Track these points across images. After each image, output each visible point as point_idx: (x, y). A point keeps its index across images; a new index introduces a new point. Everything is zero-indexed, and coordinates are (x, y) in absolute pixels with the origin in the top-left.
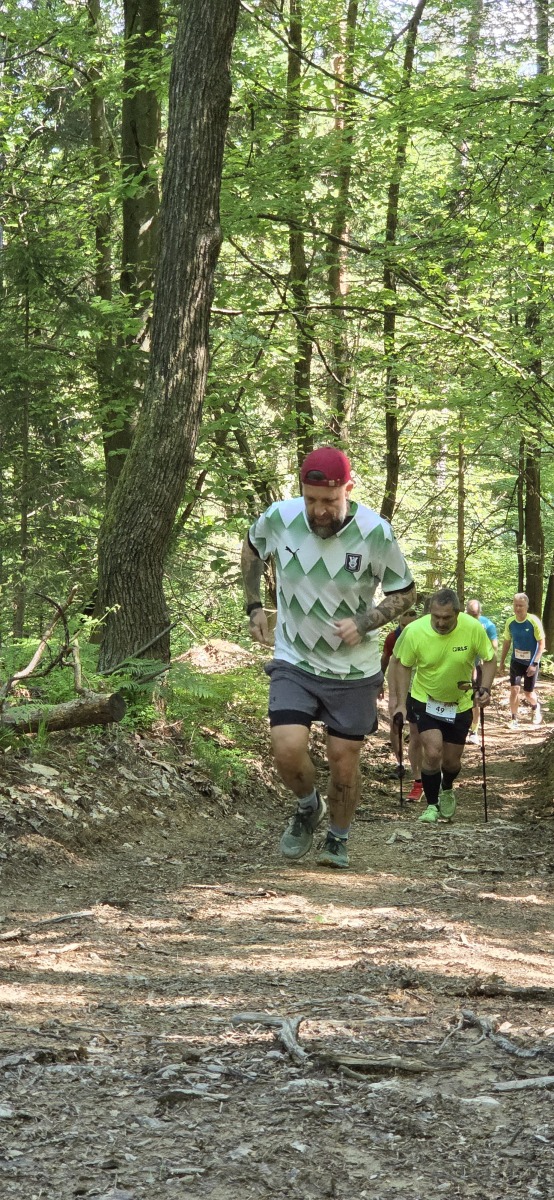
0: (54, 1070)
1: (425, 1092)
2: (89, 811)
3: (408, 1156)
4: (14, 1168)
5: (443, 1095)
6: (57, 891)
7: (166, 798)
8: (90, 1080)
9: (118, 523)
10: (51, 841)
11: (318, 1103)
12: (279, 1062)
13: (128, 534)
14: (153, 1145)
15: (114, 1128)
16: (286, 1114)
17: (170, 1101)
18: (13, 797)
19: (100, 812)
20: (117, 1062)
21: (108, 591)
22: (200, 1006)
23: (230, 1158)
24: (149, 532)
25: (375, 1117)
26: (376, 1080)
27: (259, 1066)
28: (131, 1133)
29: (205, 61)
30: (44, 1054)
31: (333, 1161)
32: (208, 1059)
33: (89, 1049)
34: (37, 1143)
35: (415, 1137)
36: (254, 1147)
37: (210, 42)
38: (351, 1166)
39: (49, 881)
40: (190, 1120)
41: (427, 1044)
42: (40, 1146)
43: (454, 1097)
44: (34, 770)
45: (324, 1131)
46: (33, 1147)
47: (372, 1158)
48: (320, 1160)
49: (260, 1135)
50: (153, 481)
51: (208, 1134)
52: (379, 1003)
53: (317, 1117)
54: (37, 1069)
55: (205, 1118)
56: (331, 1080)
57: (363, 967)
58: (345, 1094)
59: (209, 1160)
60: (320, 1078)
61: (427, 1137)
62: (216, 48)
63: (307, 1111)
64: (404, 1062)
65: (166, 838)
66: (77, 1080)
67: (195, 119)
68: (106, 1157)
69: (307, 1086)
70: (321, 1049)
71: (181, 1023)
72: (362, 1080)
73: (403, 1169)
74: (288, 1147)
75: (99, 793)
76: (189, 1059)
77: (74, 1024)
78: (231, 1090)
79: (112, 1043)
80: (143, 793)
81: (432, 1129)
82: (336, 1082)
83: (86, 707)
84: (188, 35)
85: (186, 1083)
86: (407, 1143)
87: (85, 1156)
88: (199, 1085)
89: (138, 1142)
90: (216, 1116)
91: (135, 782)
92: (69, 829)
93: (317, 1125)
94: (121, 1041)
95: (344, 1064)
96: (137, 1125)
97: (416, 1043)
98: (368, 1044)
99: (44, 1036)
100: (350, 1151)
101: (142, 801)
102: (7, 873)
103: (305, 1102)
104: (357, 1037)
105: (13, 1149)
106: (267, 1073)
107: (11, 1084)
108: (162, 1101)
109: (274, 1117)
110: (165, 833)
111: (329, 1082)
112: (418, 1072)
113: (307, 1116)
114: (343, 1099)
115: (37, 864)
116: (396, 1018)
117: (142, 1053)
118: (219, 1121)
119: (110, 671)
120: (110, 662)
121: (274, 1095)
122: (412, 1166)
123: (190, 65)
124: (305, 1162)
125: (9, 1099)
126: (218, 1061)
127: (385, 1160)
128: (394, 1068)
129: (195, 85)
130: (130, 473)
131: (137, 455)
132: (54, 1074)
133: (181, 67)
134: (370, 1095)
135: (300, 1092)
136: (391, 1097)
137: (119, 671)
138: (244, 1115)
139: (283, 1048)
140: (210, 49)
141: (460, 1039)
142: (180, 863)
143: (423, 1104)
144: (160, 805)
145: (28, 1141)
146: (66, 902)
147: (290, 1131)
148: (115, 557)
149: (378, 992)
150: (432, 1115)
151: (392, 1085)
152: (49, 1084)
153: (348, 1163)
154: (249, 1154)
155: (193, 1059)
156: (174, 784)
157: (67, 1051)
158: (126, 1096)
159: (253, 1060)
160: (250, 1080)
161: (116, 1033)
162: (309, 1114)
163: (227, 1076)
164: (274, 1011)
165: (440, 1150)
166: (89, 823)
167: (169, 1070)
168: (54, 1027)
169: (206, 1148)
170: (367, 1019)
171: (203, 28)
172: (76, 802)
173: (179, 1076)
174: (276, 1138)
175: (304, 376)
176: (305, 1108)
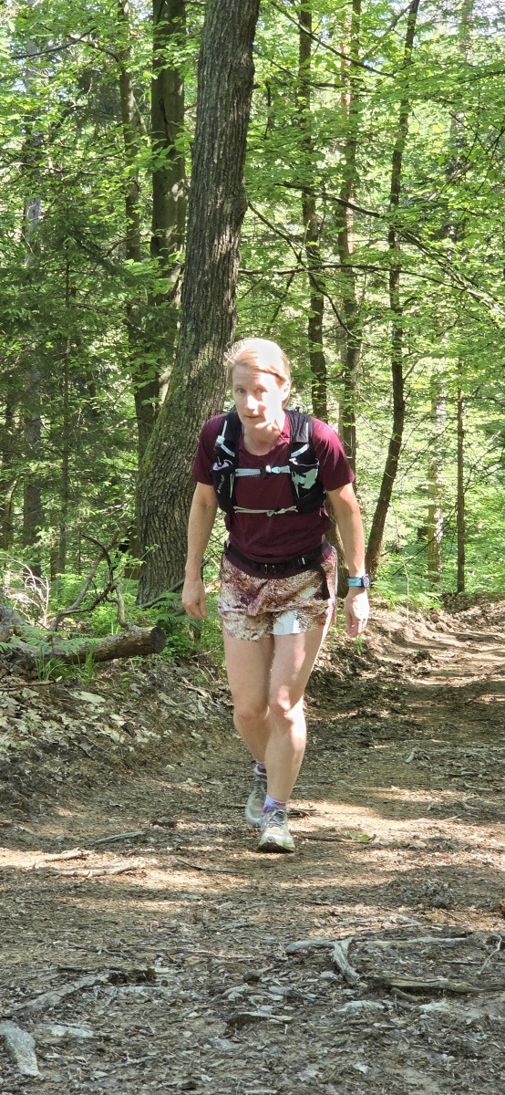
0: (127, 991)
1: (473, 1013)
2: (133, 735)
3: (462, 1076)
4: (100, 1089)
5: (490, 1016)
6: (109, 810)
7: (203, 720)
8: (161, 1001)
9: (155, 468)
10: (102, 763)
11: (376, 1025)
12: (333, 983)
13: (164, 478)
14: (225, 1066)
15: (188, 1049)
16: (347, 1036)
17: (238, 1023)
18: (66, 723)
19: (144, 736)
20: (182, 982)
21: (146, 530)
22: (253, 926)
23: (299, 1080)
24: (183, 476)
25: (430, 1039)
26: (427, 1002)
27: (316, 988)
28: (202, 1054)
29: (230, 46)
30: (117, 975)
31: (394, 1083)
32: (267, 979)
33: (156, 970)
34: (119, 1064)
35: (467, 1057)
36: (320, 1069)
37: (235, 29)
38: (411, 1087)
39: (101, 802)
40: (258, 1040)
41: (469, 964)
42: (123, 1067)
43: (500, 1018)
44: (82, 698)
45: (384, 1053)
46: (116, 1068)
47: (429, 1079)
48: (382, 1080)
49: (324, 1057)
50: (186, 429)
51: (276, 1056)
52: (419, 924)
53: (375, 1039)
54: (111, 989)
55: (272, 1039)
56: (384, 1001)
57: (399, 886)
58: (399, 1015)
59: (279, 1081)
60: (374, 1000)
61: (479, 1058)
62: (241, 33)
63: (366, 1033)
64: (451, 984)
65: (204, 759)
66: (149, 1001)
67: (221, 98)
68: (184, 1078)
69: (363, 1007)
70: (371, 970)
71: (236, 943)
72: (414, 1002)
73: (460, 1090)
74: (353, 1069)
75: (142, 718)
76: (250, 980)
77: (138, 943)
78: (293, 1011)
79: (176, 962)
80: (182, 717)
81: (484, 1049)
82: (390, 1004)
83: (130, 640)
84: (214, 22)
85: (251, 1005)
86: (461, 1063)
87: (163, 1077)
88: (264, 1008)
89: (211, 1063)
90: (282, 1038)
91: (174, 707)
92: (117, 752)
93: (377, 1047)
94: (183, 961)
95: (397, 987)
96: (209, 1046)
97: (459, 964)
98: (415, 966)
99: (112, 955)
100: (410, 1072)
101: (181, 724)
102: (63, 796)
103: (362, 1024)
104: (404, 959)
105: (98, 1070)
106: (324, 995)
107: (88, 1005)
108: (231, 1023)
109: (336, 1039)
110: (203, 754)
111: (384, 1004)
112: (465, 993)
113: (367, 1038)
114: (399, 1021)
115: (90, 787)
116: (437, 939)
117: (205, 973)
118: (286, 1042)
119: (149, 603)
120: (148, 596)
121: (334, 1016)
122: (468, 1086)
123: (217, 49)
124: (369, 1083)
125: (88, 1020)
126: (276, 981)
127: (442, 1081)
128: (442, 989)
129: (221, 67)
130: (165, 422)
131: (172, 405)
132: (128, 995)
133: (208, 52)
134: (422, 1016)
135: (357, 1014)
136: (442, 1019)
137: (158, 604)
138: (307, 1037)
139: (337, 969)
140: (235, 35)
141: (500, 960)
142: (219, 783)
143: (472, 1026)
144: (197, 728)
145: (110, 1062)
146: (119, 823)
147: (352, 1053)
148: (152, 499)
149: (417, 911)
150: (481, 1035)
151: (442, 1007)
152: (124, 1005)
153: (408, 1084)
154: (317, 1076)
155: (253, 980)
156: (209, 708)
157: (136, 971)
158: (197, 1017)
159: (309, 980)
160: (310, 1002)
161: (178, 952)
162: (368, 1036)
163: (290, 998)
164: (322, 930)
165: (492, 1070)
166: (135, 746)
167: (234, 992)
168: (120, 945)
169: (276, 1069)
170: (410, 941)
171: (228, 16)
172: (122, 727)
173: (244, 997)
174: (340, 1060)
175: (317, 328)
176: (365, 1030)
